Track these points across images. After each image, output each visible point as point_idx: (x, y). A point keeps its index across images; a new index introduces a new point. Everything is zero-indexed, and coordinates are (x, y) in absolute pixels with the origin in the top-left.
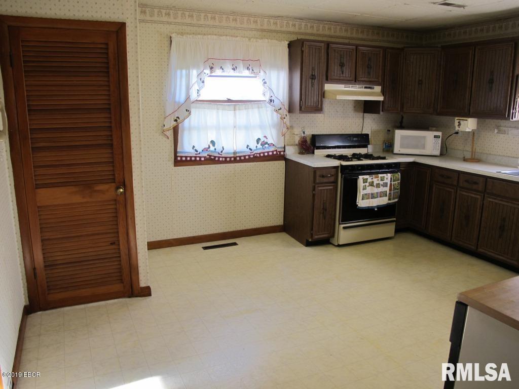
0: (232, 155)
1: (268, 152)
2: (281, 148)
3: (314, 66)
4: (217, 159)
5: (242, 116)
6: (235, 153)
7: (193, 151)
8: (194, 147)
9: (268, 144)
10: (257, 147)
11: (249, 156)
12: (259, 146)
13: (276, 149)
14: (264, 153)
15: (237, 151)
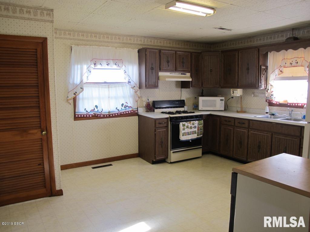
0: (108, 114)
1: (128, 111)
2: (135, 109)
3: (152, 62)
4: (99, 116)
5: (113, 91)
6: (109, 112)
7: (85, 112)
8: (85, 109)
9: (128, 107)
10: (122, 108)
11: (118, 114)
12: (123, 108)
13: (133, 109)
14: (126, 112)
15: (110, 111)
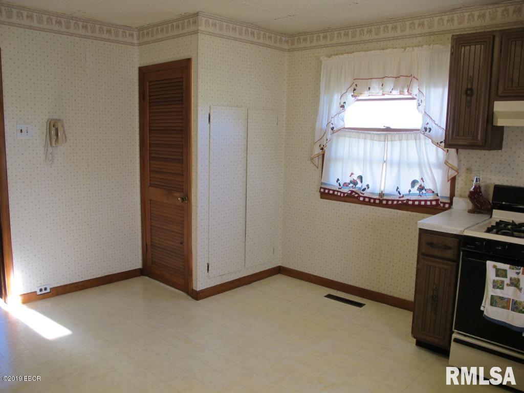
0: (377, 197)
1: (426, 201)
2: (446, 197)
5: (396, 148)
6: (381, 194)
7: (337, 184)
8: (338, 180)
9: (425, 191)
10: (410, 191)
11: (398, 201)
12: (415, 190)
13: (437, 198)
14: (420, 201)
15: (385, 192)
